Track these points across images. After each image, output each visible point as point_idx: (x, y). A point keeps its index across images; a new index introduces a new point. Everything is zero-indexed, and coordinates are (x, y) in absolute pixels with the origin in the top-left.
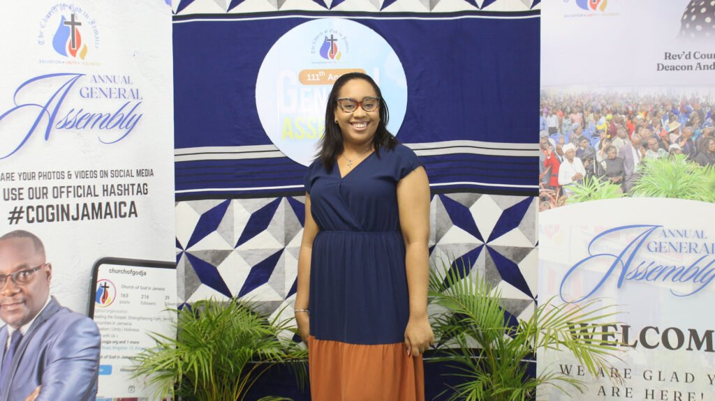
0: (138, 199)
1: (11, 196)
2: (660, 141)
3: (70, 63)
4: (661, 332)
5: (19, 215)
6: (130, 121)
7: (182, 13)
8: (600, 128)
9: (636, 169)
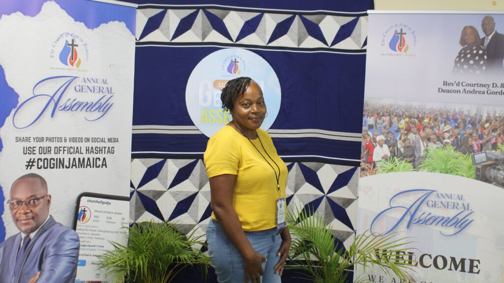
0: (108, 157)
1: (28, 151)
2: (438, 137)
3: (69, 69)
4: (433, 257)
5: (32, 164)
6: (105, 108)
7: (142, 41)
8: (400, 126)
9: (422, 154)
